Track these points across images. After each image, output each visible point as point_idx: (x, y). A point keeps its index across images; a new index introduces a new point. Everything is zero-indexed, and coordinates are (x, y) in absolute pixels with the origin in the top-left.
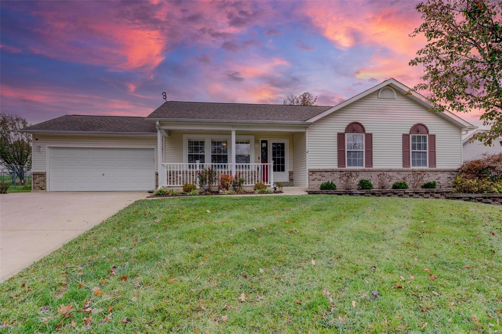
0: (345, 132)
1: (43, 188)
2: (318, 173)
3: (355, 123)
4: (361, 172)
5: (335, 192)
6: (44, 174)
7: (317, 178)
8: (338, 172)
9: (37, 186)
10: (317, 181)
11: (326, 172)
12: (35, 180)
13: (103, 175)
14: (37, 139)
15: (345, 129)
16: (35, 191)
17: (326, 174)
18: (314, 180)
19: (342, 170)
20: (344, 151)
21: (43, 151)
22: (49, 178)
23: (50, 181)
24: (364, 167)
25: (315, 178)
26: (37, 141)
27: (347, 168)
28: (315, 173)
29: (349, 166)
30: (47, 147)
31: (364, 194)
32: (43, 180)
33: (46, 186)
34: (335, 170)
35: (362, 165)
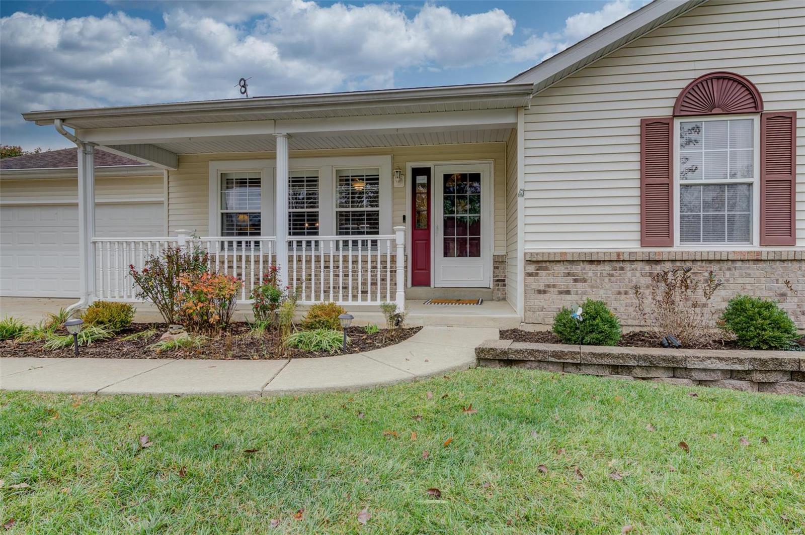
0: (674, 116)
2: (560, 269)
3: (718, 78)
4: (739, 264)
5: (594, 361)
7: (554, 286)
8: (639, 266)
10: (555, 297)
11: (591, 262)
15: (672, 103)
17: (590, 271)
18: (545, 292)
19: (657, 258)
20: (668, 186)
24: (754, 246)
25: (549, 286)
27: (680, 247)
28: (546, 269)
29: (687, 240)
31: (748, 372)
34: (626, 257)
35: (747, 237)
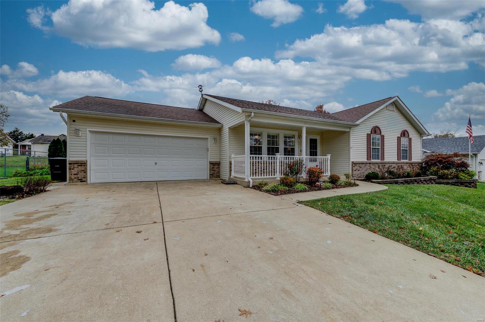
0: (371, 133)
1: (83, 180)
3: (376, 127)
6: (84, 163)
7: (357, 169)
9: (75, 178)
12: (72, 170)
13: (156, 164)
14: (74, 121)
15: (371, 130)
16: (71, 183)
19: (370, 162)
20: (370, 148)
21: (83, 135)
22: (90, 167)
23: (91, 171)
26: (74, 123)
28: (355, 165)
29: (373, 159)
30: (88, 131)
32: (84, 171)
33: (86, 178)
35: (379, 159)
